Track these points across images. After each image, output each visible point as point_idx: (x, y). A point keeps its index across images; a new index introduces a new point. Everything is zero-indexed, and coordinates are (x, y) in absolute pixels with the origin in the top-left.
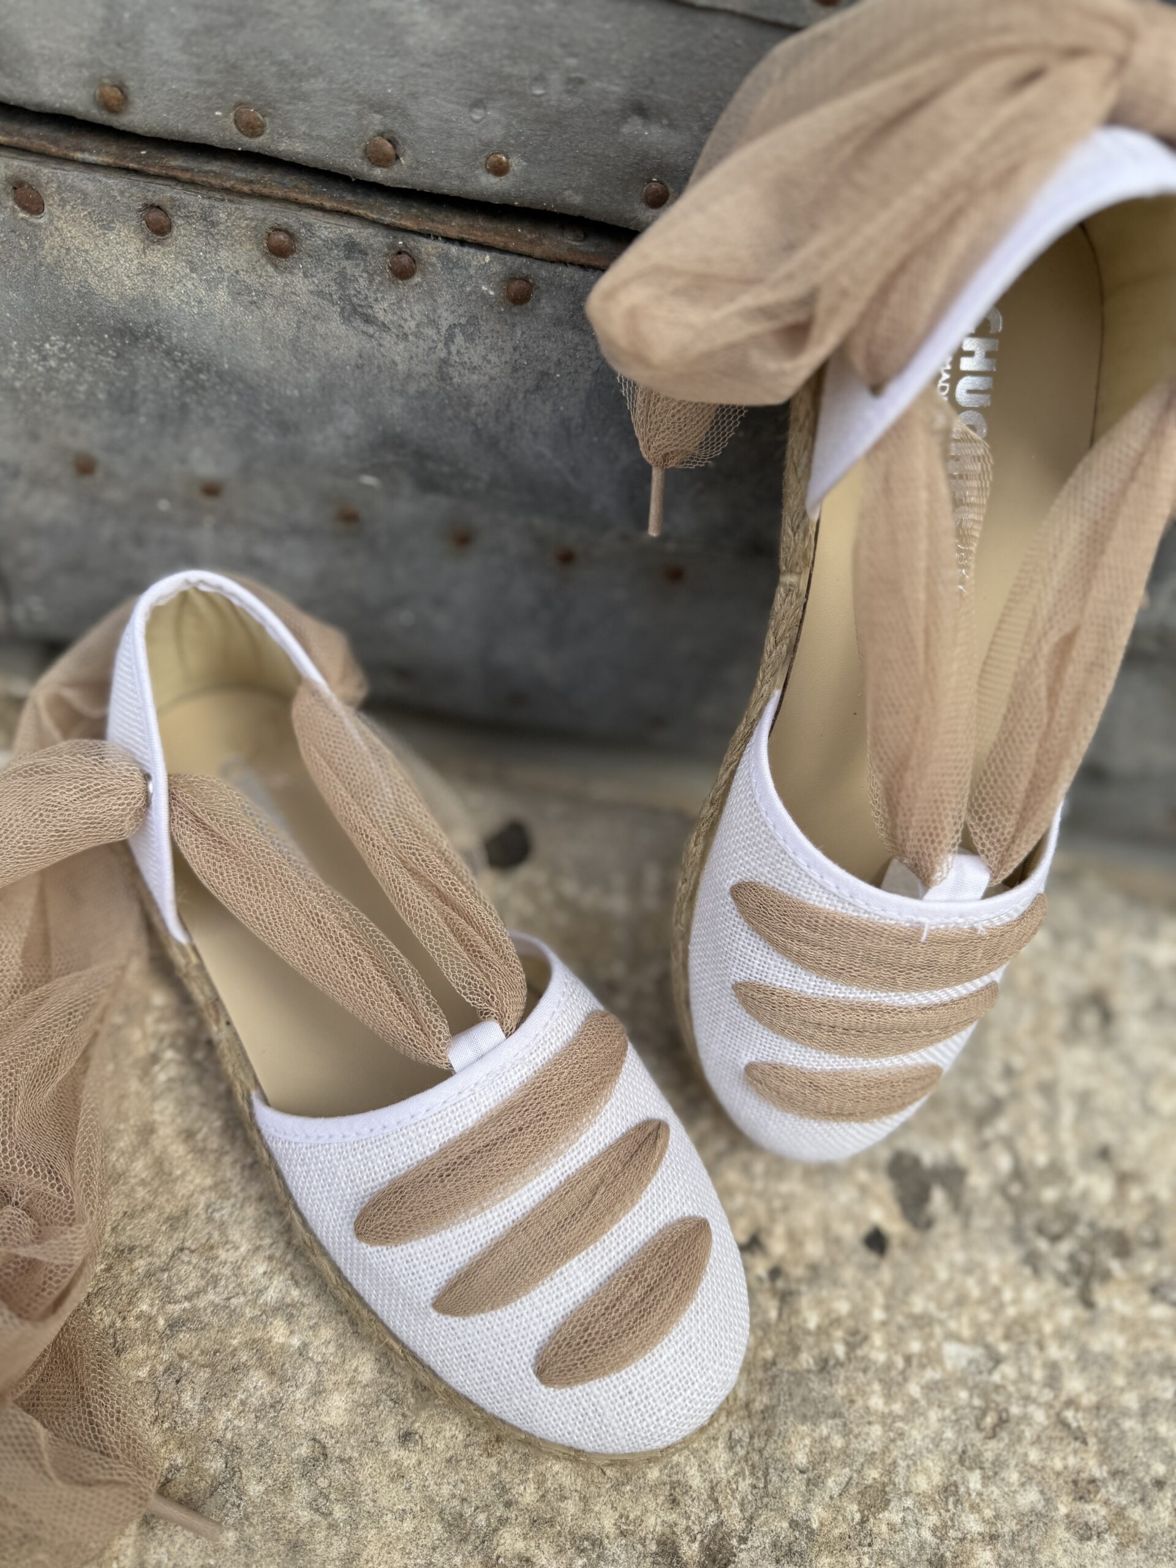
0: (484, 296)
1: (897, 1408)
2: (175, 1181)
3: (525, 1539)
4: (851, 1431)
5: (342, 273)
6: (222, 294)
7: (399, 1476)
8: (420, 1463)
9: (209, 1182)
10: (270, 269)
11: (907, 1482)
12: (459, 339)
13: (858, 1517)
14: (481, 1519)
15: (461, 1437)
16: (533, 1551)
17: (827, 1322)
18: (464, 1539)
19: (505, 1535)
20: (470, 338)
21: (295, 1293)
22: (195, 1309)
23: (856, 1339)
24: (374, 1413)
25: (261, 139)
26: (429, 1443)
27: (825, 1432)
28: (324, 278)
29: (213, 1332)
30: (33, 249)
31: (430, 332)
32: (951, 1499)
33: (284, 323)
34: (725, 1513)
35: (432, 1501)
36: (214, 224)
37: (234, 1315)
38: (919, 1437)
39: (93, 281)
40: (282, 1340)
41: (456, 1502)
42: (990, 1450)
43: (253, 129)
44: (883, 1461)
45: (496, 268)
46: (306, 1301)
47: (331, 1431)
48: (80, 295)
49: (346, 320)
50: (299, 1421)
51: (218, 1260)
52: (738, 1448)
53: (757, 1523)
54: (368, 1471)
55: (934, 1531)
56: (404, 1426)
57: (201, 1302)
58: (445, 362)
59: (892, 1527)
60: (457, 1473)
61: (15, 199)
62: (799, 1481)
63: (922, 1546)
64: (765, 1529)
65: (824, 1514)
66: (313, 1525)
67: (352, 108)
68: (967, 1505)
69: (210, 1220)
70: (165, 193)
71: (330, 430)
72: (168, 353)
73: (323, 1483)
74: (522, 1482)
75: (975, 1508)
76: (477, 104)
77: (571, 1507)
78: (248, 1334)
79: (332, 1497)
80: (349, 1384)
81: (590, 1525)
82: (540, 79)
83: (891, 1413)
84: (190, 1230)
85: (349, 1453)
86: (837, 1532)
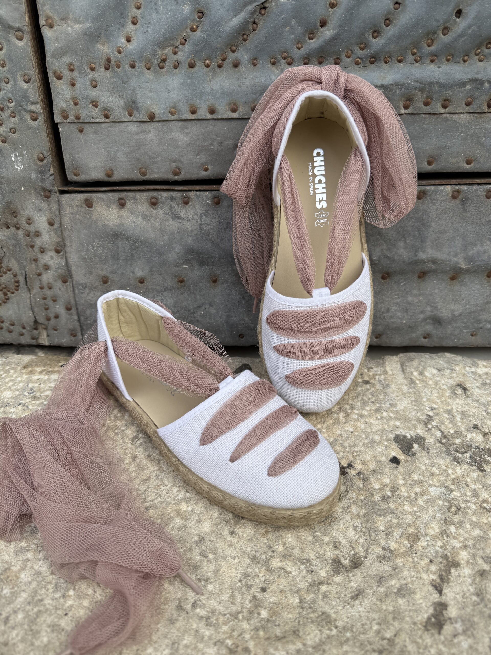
0: (208, 204)
1: (415, 509)
2: (145, 469)
3: (281, 562)
4: (399, 517)
5: (171, 206)
6: (140, 219)
7: (231, 545)
8: (238, 541)
9: (156, 468)
10: (152, 209)
11: (425, 532)
12: (204, 217)
13: (409, 545)
14: (264, 557)
15: (252, 532)
16: (285, 566)
17: (382, 486)
18: (258, 563)
19: (273, 561)
20: (206, 216)
21: (188, 495)
22: (154, 503)
23: (394, 489)
24: (220, 526)
25: (146, 176)
26: (241, 535)
27: (389, 519)
28: (166, 209)
29: (161, 509)
30: (90, 217)
31: (196, 217)
32: (445, 536)
33: (157, 223)
34: (357, 550)
35: (244, 552)
36: (136, 200)
37: (168, 504)
38: (427, 517)
39: (106, 222)
40: (185, 509)
41: (253, 552)
42: (456, 518)
43: (144, 174)
44: (414, 526)
45: (210, 195)
46: (192, 496)
47: (205, 533)
48: (103, 227)
49: (173, 219)
50: (193, 531)
51: (161, 490)
52: (357, 529)
53: (369, 551)
54: (220, 544)
55: (441, 547)
56: (231, 530)
57: (156, 501)
58: (201, 224)
59: (423, 547)
60: (253, 543)
61: (86, 205)
62: (383, 535)
63: (437, 552)
64: (373, 552)
65: (395, 546)
66: (201, 561)
67: (168, 163)
68: (451, 537)
69: (157, 479)
70: (123, 195)
71: (173, 252)
72: (127, 239)
73: (204, 548)
74: (277, 545)
75: (455, 538)
76: (198, 154)
77: (297, 551)
78: (173, 508)
79: (208, 551)
80: (210, 519)
81: (305, 556)
82: (212, 144)
83: (413, 511)
84: (151, 483)
85: (212, 539)
86: (402, 550)
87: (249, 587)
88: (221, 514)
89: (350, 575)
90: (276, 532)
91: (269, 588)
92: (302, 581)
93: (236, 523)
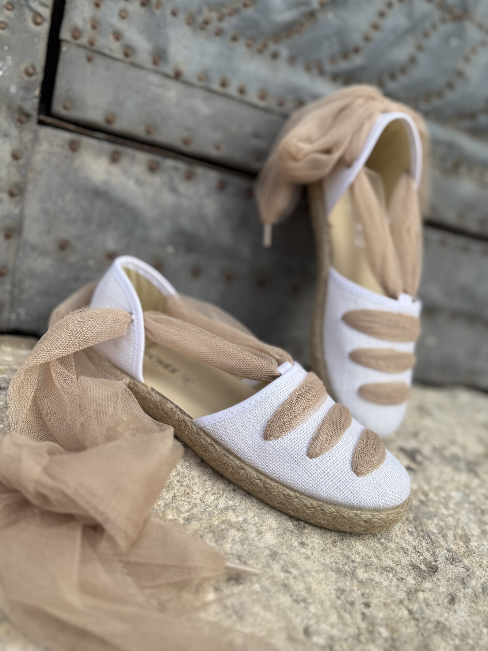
1: (451, 512)
3: (366, 573)
4: (444, 520)
5: (172, 177)
6: (132, 182)
7: (307, 558)
8: (312, 553)
10: (149, 174)
11: (471, 532)
13: (464, 545)
14: (346, 567)
15: (322, 542)
16: (372, 577)
18: (345, 575)
19: (359, 573)
21: (231, 503)
22: (192, 514)
24: (286, 537)
26: (311, 545)
27: (437, 522)
28: (166, 178)
29: (205, 521)
30: (71, 164)
33: (150, 192)
34: (424, 555)
35: (325, 565)
36: (134, 159)
37: (210, 514)
38: (464, 519)
40: (234, 520)
41: (334, 564)
44: (459, 527)
46: (237, 505)
47: (274, 546)
50: (259, 543)
51: (193, 498)
52: (414, 534)
53: (436, 554)
54: (296, 557)
56: (300, 540)
57: (194, 512)
59: (477, 547)
60: (328, 554)
61: (70, 148)
62: (440, 537)
64: (440, 555)
65: (455, 547)
66: (287, 578)
67: (180, 129)
70: (120, 149)
71: (159, 229)
73: (282, 562)
74: (352, 554)
76: (214, 130)
77: (374, 560)
78: (220, 519)
79: (289, 566)
80: (270, 529)
81: (385, 564)
83: (451, 514)
84: (176, 490)
85: (285, 552)
86: (462, 551)
87: (352, 604)
88: (279, 524)
89: (435, 580)
90: (344, 541)
91: (371, 603)
92: (398, 591)
93: (301, 533)
